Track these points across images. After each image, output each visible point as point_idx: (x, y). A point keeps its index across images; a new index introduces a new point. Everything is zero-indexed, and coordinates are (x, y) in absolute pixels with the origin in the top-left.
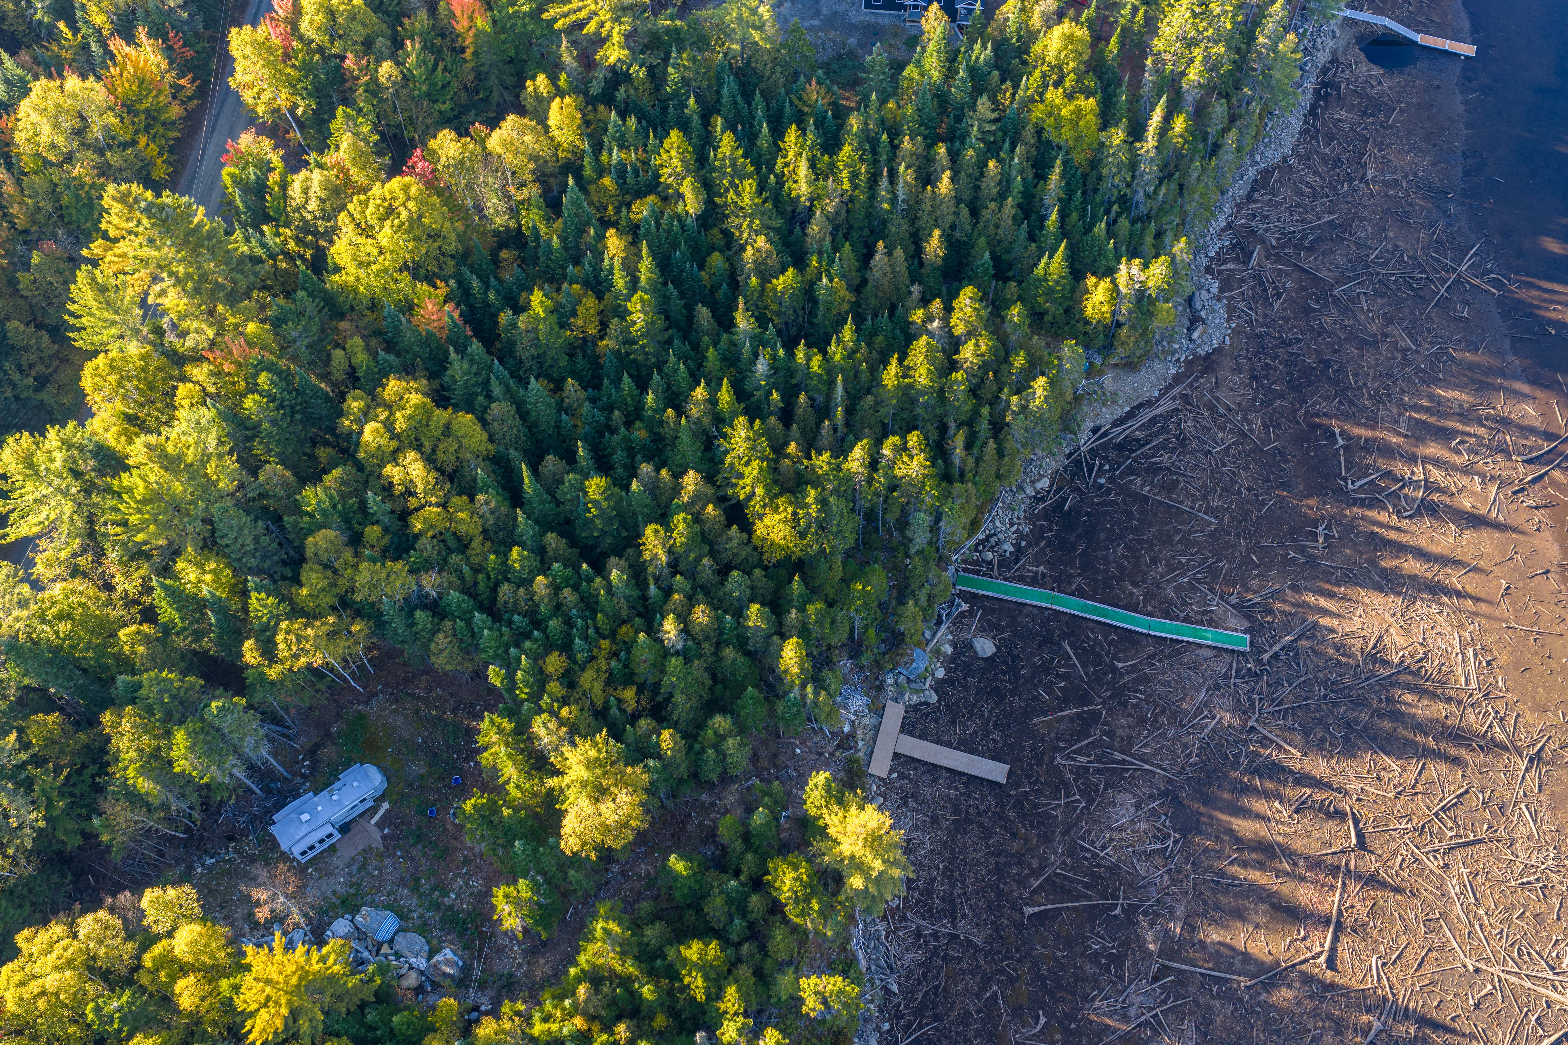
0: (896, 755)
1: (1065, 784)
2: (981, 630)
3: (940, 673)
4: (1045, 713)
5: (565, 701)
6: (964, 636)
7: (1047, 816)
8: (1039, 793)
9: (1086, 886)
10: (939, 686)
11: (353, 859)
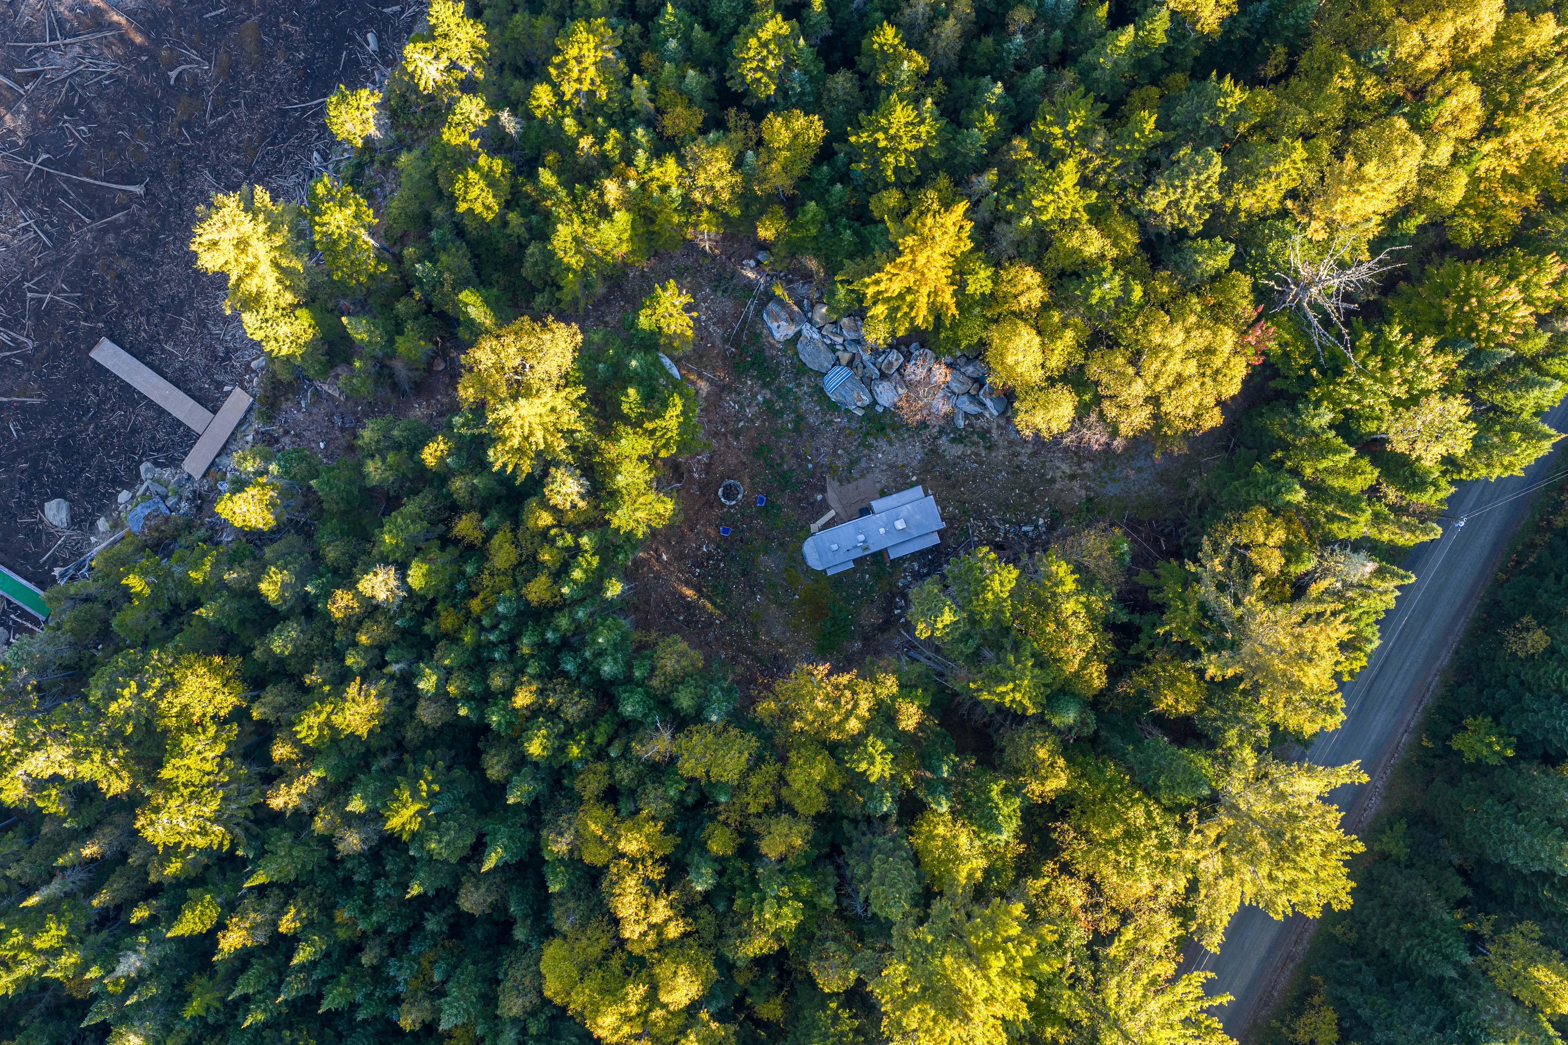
0: (214, 410)
1: (37, 315)
2: (52, 537)
3: (124, 496)
4: (22, 407)
6: (76, 535)
7: (73, 287)
8: (71, 315)
9: (65, 195)
10: (132, 480)
11: (863, 476)
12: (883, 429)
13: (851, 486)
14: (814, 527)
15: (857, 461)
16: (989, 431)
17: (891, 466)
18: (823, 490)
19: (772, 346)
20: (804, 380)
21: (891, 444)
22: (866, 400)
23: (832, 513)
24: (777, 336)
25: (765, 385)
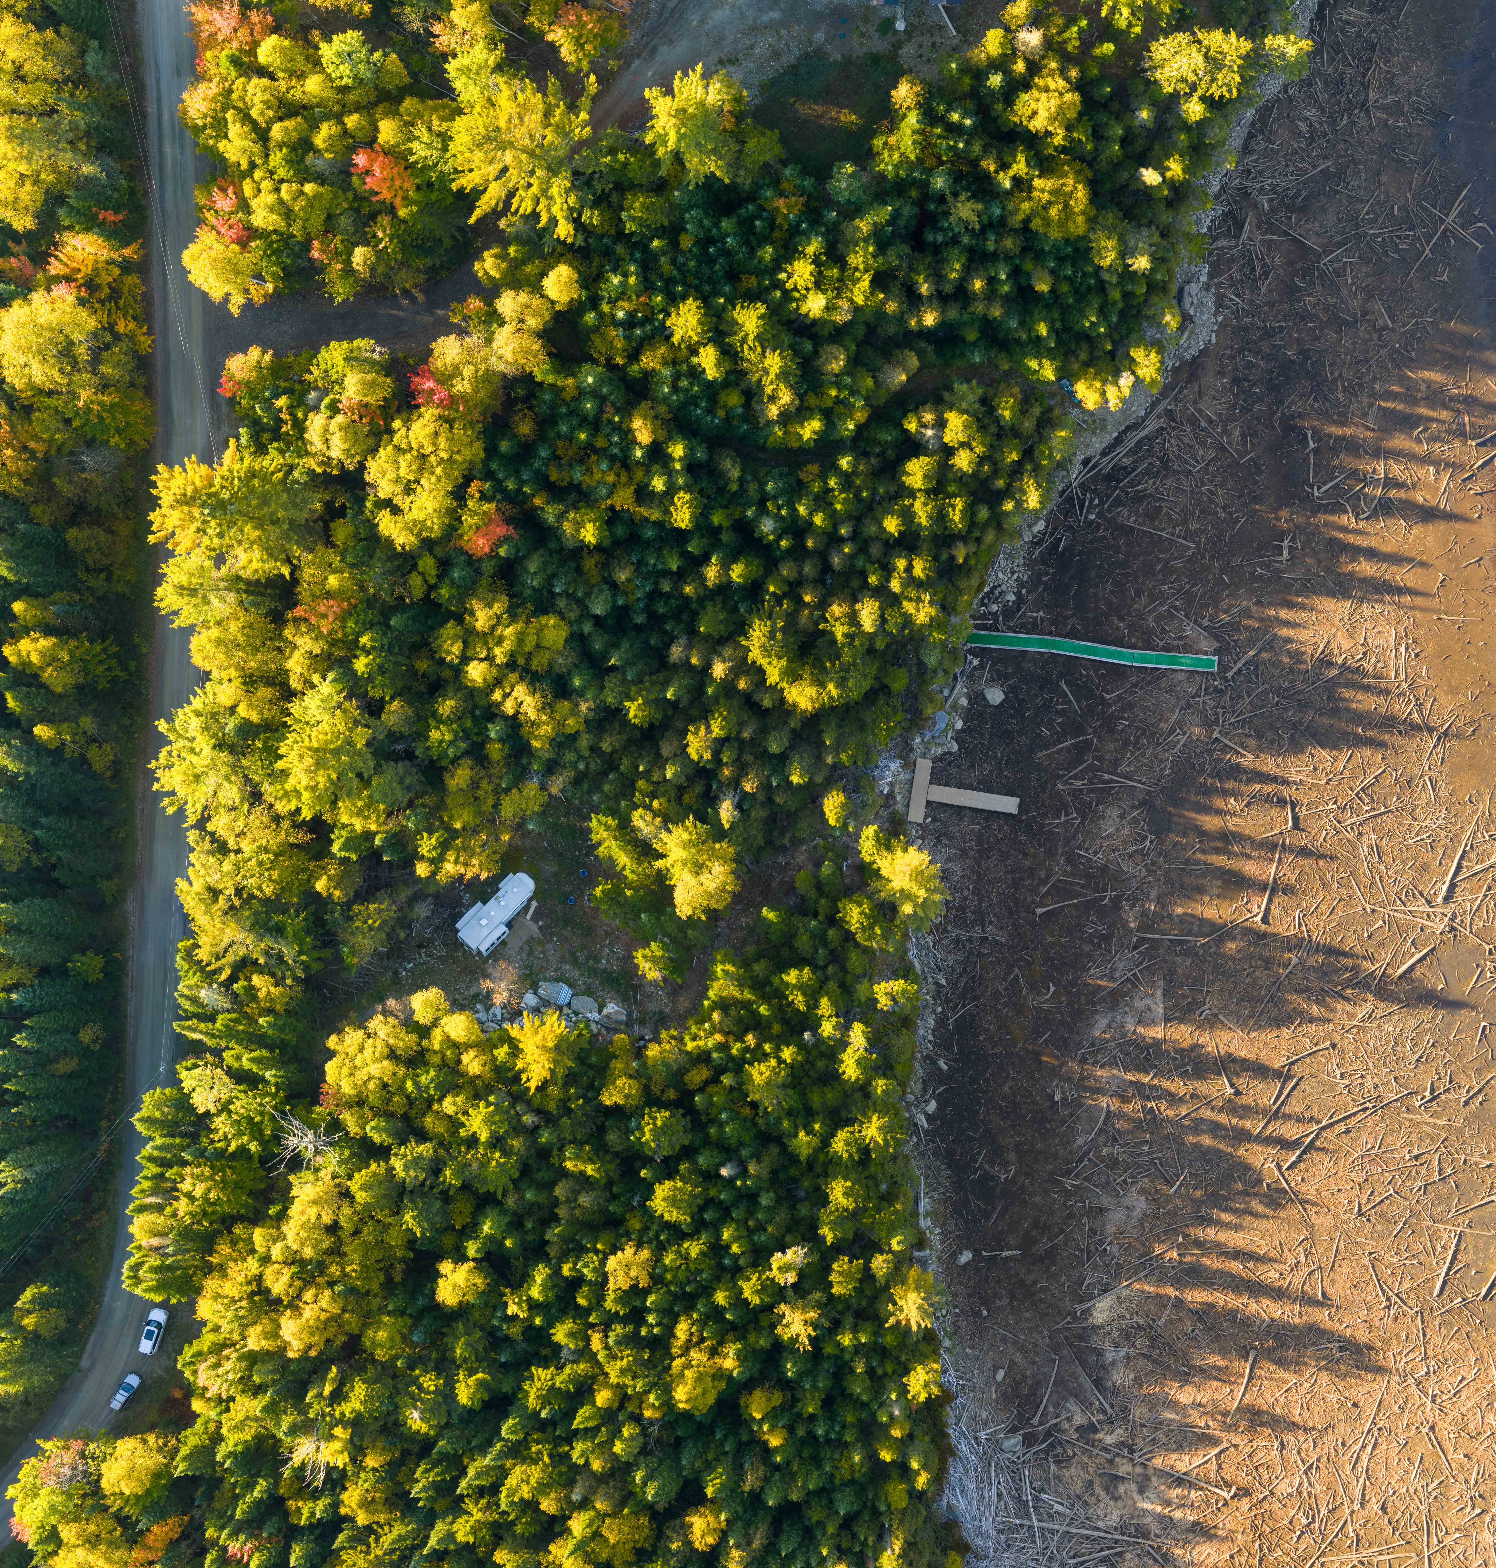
0: (929, 803)
1: (1065, 806)
2: (991, 679)
3: (959, 725)
4: (1047, 747)
5: (654, 796)
6: (976, 687)
7: (1051, 833)
8: (1045, 815)
9: (1083, 886)
10: (959, 737)
11: (521, 947)
13: (525, 937)
14: (535, 901)
15: (529, 955)
18: (541, 928)
19: (613, 997)
20: (583, 987)
22: (541, 992)
23: (528, 916)
24: (612, 1004)
25: (605, 971)
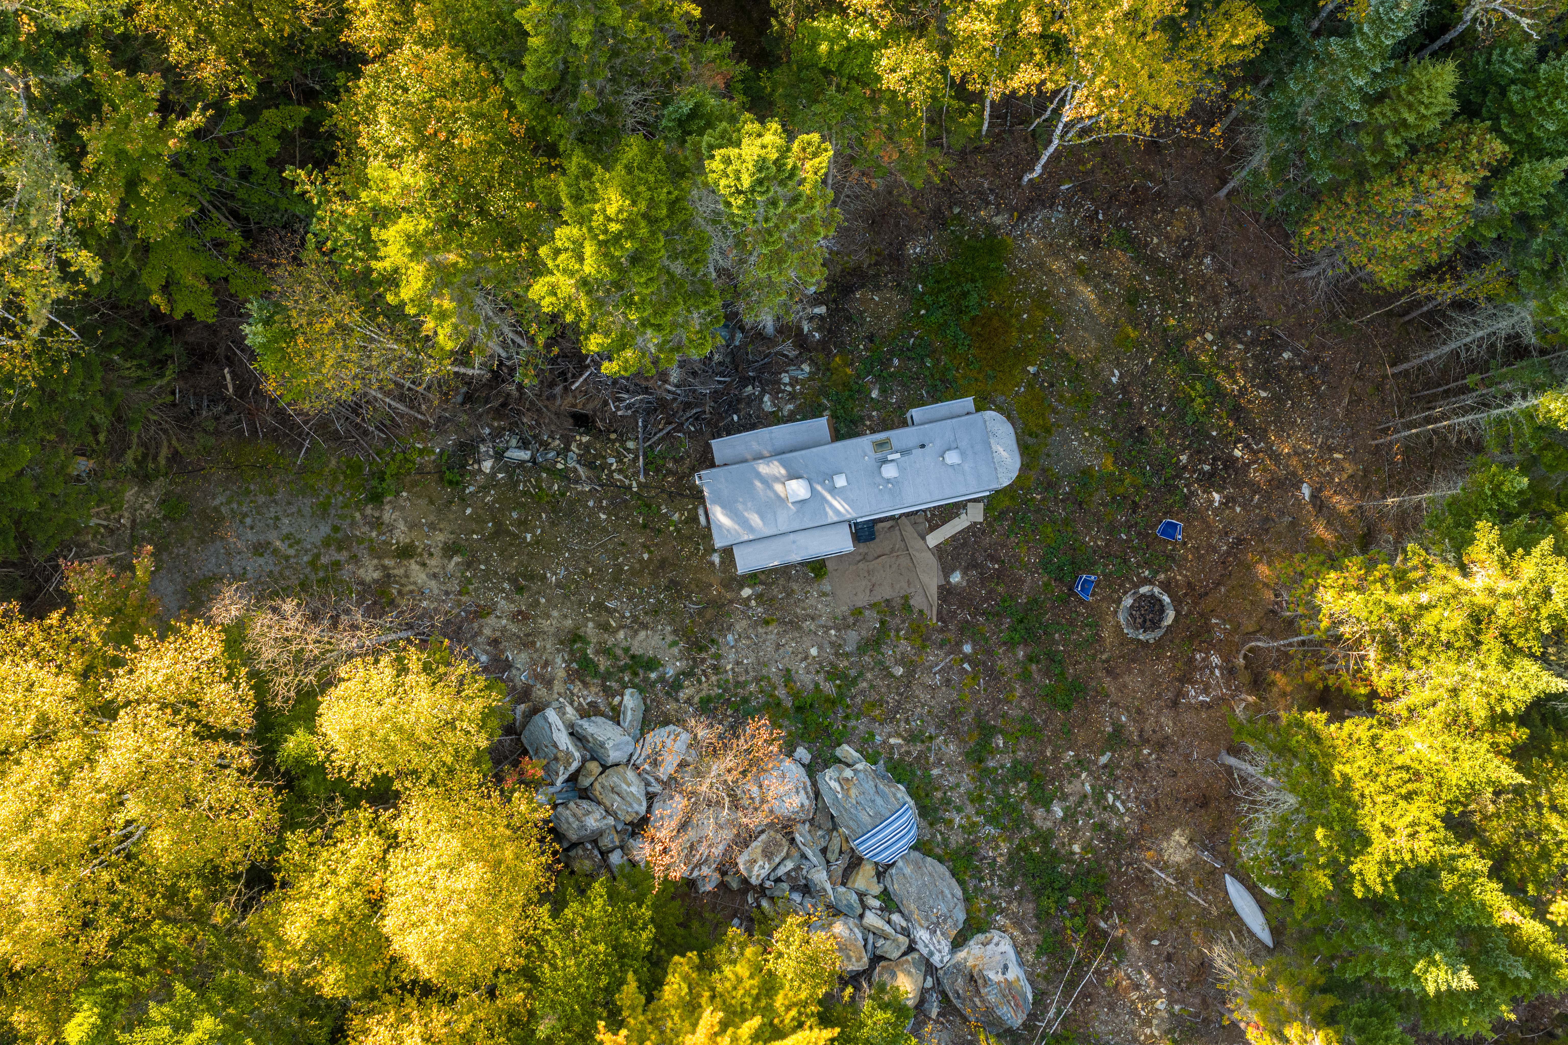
11: (857, 612)
12: (799, 709)
13: (885, 592)
14: (975, 514)
15: (863, 647)
16: (573, 676)
17: (794, 625)
18: (946, 592)
19: (1018, 923)
20: (956, 840)
21: (788, 676)
22: (830, 779)
23: (934, 539)
24: (1006, 946)
25: (1045, 838)
